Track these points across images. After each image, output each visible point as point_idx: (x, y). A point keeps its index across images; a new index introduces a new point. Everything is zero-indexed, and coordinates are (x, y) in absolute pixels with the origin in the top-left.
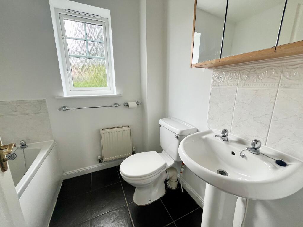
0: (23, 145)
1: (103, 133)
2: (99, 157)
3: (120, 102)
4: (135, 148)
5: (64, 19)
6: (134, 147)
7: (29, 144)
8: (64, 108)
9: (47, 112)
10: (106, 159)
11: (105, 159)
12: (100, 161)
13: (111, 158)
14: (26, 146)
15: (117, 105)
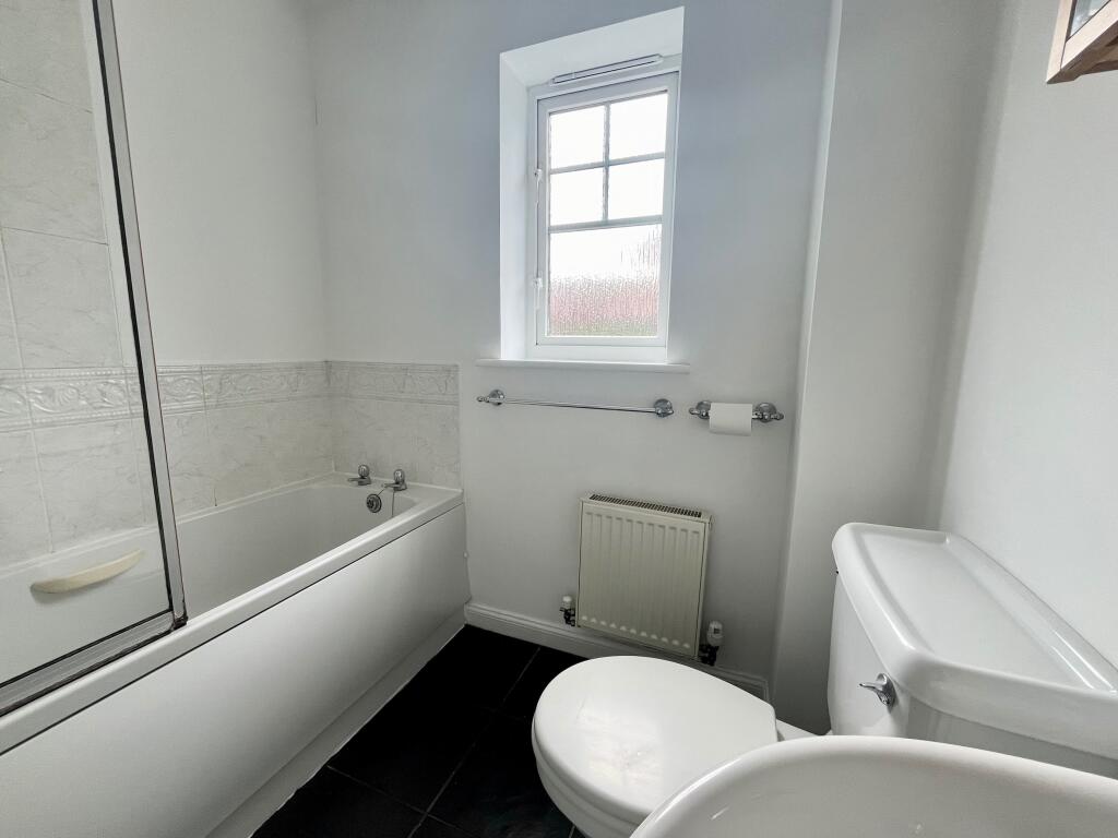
0: (397, 483)
1: (589, 513)
2: (567, 599)
3: (682, 400)
4: (716, 631)
5: (550, 114)
6: (713, 626)
7: (411, 483)
8: (495, 398)
9: (456, 404)
10: (584, 618)
11: (582, 618)
12: (569, 616)
13: (603, 623)
14: (403, 487)
15: (663, 409)
